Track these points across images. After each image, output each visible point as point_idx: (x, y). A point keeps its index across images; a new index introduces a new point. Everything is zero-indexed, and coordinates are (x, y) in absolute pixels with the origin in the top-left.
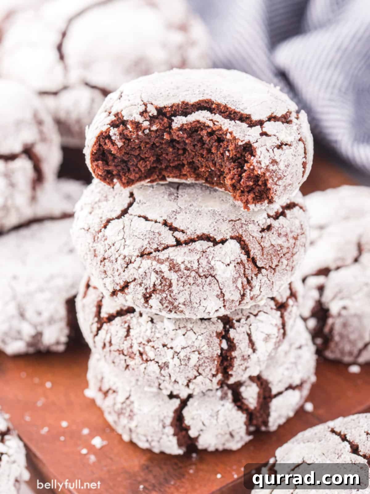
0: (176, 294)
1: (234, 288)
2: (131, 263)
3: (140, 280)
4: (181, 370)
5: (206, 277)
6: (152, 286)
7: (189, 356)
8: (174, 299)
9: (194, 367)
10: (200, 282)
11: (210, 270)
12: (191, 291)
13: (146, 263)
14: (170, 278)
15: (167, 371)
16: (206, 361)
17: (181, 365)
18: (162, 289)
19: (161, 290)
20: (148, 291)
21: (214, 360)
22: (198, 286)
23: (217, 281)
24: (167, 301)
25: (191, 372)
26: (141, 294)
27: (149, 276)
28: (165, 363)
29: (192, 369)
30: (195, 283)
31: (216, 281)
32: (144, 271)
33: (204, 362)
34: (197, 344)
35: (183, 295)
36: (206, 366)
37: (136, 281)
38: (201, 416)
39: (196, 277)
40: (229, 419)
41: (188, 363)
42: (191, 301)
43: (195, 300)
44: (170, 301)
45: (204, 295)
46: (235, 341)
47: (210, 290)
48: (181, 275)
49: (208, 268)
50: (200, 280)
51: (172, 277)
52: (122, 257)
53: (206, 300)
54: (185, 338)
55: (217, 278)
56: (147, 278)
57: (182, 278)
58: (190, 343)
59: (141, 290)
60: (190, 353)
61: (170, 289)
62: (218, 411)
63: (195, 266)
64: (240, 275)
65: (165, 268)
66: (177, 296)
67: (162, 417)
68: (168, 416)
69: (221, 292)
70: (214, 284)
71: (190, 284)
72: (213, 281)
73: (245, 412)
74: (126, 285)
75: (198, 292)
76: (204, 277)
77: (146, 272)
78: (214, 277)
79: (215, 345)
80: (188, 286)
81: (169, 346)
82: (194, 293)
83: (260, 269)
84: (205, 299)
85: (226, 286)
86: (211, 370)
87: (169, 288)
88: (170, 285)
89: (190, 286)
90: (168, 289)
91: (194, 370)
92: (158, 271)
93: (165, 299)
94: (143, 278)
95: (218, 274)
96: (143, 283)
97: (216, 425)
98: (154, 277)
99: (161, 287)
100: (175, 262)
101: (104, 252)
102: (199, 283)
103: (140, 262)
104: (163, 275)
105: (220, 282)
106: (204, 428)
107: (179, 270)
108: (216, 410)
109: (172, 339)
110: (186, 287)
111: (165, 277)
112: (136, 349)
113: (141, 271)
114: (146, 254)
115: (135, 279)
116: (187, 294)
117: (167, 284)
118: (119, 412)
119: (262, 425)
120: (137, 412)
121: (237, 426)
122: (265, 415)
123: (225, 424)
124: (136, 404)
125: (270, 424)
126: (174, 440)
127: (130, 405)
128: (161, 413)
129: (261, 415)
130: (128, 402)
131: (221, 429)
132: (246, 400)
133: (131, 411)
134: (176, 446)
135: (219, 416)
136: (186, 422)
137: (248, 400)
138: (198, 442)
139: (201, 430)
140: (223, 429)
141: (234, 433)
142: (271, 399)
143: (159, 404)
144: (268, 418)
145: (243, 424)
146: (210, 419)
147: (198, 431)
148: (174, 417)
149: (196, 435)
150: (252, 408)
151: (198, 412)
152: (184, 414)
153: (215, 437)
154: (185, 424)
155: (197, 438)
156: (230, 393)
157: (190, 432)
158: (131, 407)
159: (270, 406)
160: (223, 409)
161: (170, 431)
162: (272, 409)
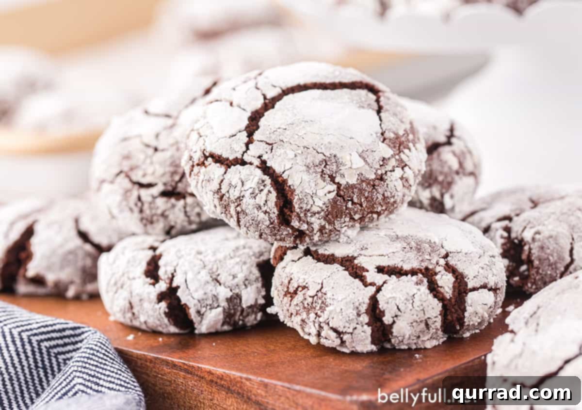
38: (396, 300)
40: (424, 304)
62: (414, 295)
67: (357, 304)
68: (364, 303)
73: (441, 301)
97: (411, 310)
106: (399, 313)
108: (412, 294)
118: (309, 307)
119: (457, 323)
120: (330, 302)
121: (433, 314)
122: (460, 311)
123: (421, 310)
124: (329, 295)
125: (466, 320)
126: (369, 330)
127: (322, 297)
128: (356, 300)
129: (456, 311)
130: (320, 294)
131: (417, 316)
132: (442, 289)
133: (323, 302)
134: (370, 339)
135: (414, 300)
136: (380, 306)
137: (444, 288)
138: (392, 333)
139: (396, 316)
140: (419, 316)
141: (430, 322)
142: (467, 294)
143: (355, 291)
144: (463, 314)
145: (439, 313)
146: (405, 304)
147: (393, 317)
148: (370, 304)
149: (390, 322)
150: (448, 298)
151: (392, 296)
152: (379, 299)
153: (410, 325)
154: (379, 309)
155: (391, 326)
156: (425, 280)
157: (384, 319)
158: (323, 299)
159: (466, 300)
160: (419, 293)
161: (365, 319)
162: (468, 303)
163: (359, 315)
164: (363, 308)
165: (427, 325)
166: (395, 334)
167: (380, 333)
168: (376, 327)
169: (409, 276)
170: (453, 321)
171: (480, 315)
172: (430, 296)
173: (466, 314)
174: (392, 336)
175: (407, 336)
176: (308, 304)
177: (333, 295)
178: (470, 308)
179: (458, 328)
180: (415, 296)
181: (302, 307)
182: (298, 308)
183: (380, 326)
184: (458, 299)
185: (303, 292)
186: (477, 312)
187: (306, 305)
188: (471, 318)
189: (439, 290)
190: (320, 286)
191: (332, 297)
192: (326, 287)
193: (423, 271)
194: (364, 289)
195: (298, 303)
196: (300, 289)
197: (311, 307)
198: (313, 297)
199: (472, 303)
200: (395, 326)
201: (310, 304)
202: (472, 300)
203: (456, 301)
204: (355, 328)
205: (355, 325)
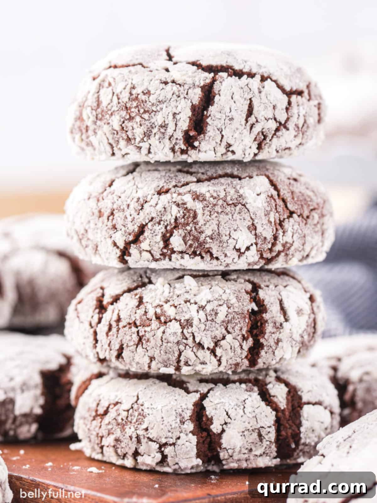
0: (202, 225)
1: (267, 222)
2: (146, 202)
3: (159, 217)
4: (207, 328)
5: (235, 206)
6: (173, 221)
7: (217, 310)
8: (200, 233)
9: (222, 323)
10: (230, 210)
11: (239, 199)
12: (220, 220)
13: (165, 198)
14: (194, 209)
15: (190, 330)
16: (236, 316)
17: (207, 320)
18: (186, 222)
19: (184, 223)
20: (168, 228)
21: (245, 317)
22: (227, 214)
23: (248, 210)
24: (192, 237)
25: (219, 328)
26: (160, 235)
27: (169, 211)
28: (187, 320)
29: (220, 326)
30: (223, 212)
31: (246, 210)
32: (163, 206)
33: (234, 318)
34: (225, 297)
35: (210, 226)
36: (236, 324)
37: (154, 220)
38: (224, 406)
39: (224, 205)
40: (257, 411)
41: (216, 318)
42: (219, 232)
43: (224, 231)
44: (194, 236)
45: (233, 224)
46: (265, 303)
47: (241, 219)
48: (206, 204)
49: (236, 197)
50: (228, 209)
51: (196, 206)
52: (135, 200)
53: (236, 232)
54: (211, 292)
55: (247, 207)
56: (166, 214)
57: (208, 207)
58: (217, 296)
59: (160, 229)
60: (217, 306)
61: (195, 221)
62: (244, 401)
63: (222, 194)
64: (272, 209)
65: (188, 198)
66: (204, 228)
67: (180, 411)
68: (187, 409)
69: (253, 224)
70: (245, 213)
71: (218, 213)
72: (243, 210)
74: (142, 229)
75: (228, 221)
76: (233, 206)
77: (166, 207)
78: (244, 205)
79: (245, 300)
80: (216, 214)
81: (192, 301)
82: (222, 223)
83: (291, 213)
84: (235, 230)
85: (258, 218)
86: (241, 329)
87: (194, 219)
88: (195, 216)
89: (218, 215)
90: (192, 221)
91: (222, 327)
92: (180, 203)
93: (189, 235)
94: (162, 215)
95: (248, 202)
96: (162, 220)
97: (242, 416)
98: (175, 209)
99: (184, 221)
100: (198, 194)
101: (112, 205)
102: (227, 212)
103: (157, 199)
104: (185, 206)
105: (251, 210)
106: (229, 420)
107: (204, 200)
108: (242, 399)
109: (195, 295)
110: (213, 217)
111: (189, 208)
112: (151, 314)
113: (160, 207)
114: (163, 192)
115: (152, 218)
116: (215, 224)
117: (191, 215)
118: (124, 422)
119: (291, 440)
120: (148, 412)
121: (266, 423)
122: (294, 426)
123: (253, 417)
124: (146, 405)
125: (302, 435)
126: (194, 439)
127: (138, 409)
128: (179, 406)
129: (291, 426)
130: (135, 406)
131: (249, 423)
132: (275, 398)
133: (139, 414)
134: (195, 451)
135: (245, 405)
136: (207, 413)
137: (277, 397)
138: (220, 445)
139: (226, 423)
140: (251, 424)
141: (263, 433)
142: (301, 408)
143: (176, 398)
144: (299, 430)
145: (273, 422)
146: (236, 409)
147: (222, 425)
148: (194, 410)
149: (219, 431)
150: (282, 408)
151: (221, 401)
152: (205, 405)
153: (241, 434)
154: (207, 416)
155: (220, 435)
156: (256, 389)
157: (212, 427)
158: (140, 410)
159: (301, 414)
160: (250, 399)
161: (190, 426)
162: (303, 417)
163: (182, 422)
164: (188, 414)
165: (260, 435)
166: (224, 446)
167: (207, 446)
168: (202, 437)
169: (238, 384)
170: (287, 437)
171: (316, 434)
172: (263, 404)
173: (302, 429)
174: (221, 448)
175: (237, 450)
176: (122, 419)
177: (152, 405)
178: (307, 422)
179: (293, 446)
180: (246, 401)
181: (115, 424)
182: (110, 427)
183: (207, 437)
184: (292, 414)
185: (116, 408)
186: (314, 428)
187: (120, 421)
188: (307, 435)
189: (271, 400)
190: (135, 398)
191: (150, 407)
192: (142, 399)
193: (253, 380)
194: (187, 396)
195: (110, 420)
196: (111, 406)
197: (125, 421)
198: (128, 411)
199: (308, 417)
200: (224, 436)
201: (124, 419)
202: (308, 413)
203: (290, 416)
204: (179, 438)
205: (178, 434)
